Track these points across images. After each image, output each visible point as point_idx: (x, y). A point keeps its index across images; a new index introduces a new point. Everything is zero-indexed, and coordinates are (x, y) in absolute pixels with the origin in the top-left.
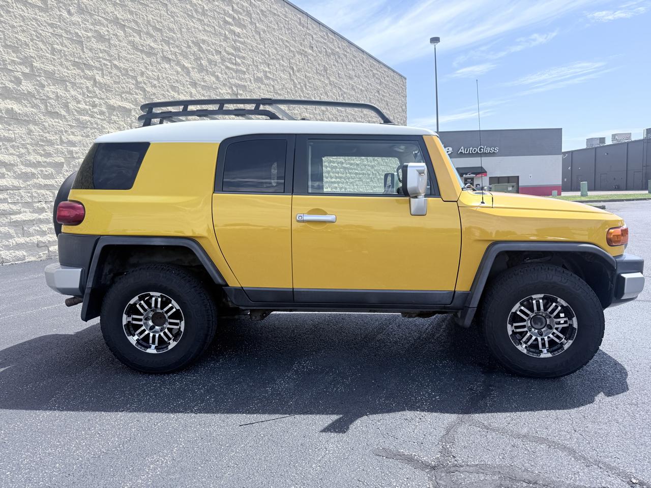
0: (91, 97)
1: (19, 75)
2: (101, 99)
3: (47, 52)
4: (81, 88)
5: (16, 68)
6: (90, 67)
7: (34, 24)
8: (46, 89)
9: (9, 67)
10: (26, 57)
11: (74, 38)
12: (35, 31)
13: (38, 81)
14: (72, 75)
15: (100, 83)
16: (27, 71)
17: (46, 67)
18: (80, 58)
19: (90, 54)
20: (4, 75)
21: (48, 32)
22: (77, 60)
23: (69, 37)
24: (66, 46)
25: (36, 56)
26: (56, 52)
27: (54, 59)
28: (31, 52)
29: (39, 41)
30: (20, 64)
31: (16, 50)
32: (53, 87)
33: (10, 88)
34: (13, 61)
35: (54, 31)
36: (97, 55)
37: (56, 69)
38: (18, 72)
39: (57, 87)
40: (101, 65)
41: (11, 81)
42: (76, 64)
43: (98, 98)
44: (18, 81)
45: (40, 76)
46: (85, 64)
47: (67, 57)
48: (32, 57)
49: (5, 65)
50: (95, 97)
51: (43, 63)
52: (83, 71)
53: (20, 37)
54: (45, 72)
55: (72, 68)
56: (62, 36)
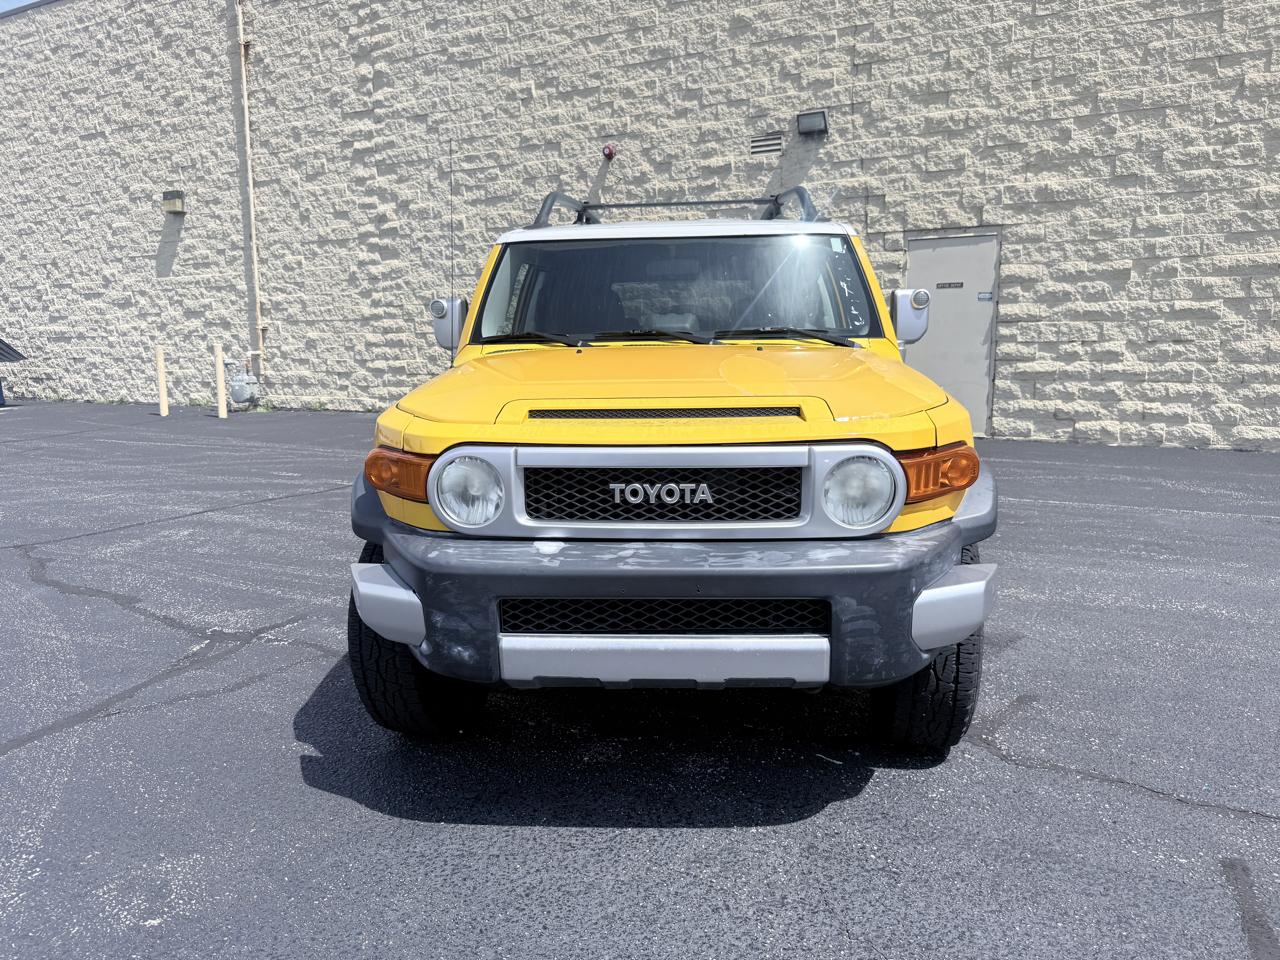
0: (1225, 125)
1: (1069, 124)
2: (1253, 120)
3: (1134, 63)
4: (1203, 111)
5: (1065, 114)
6: (1233, 59)
7: (1115, 19)
8: (1120, 134)
9: (1054, 115)
10: (1085, 88)
11: (1203, 10)
12: (1112, 33)
13: (1104, 123)
14: (1182, 91)
15: (1255, 87)
16: (1083, 110)
17: (1126, 92)
18: (1211, 47)
19: (1240, 29)
20: (1044, 132)
21: (1142, 23)
22: (1199, 55)
23: (1190, 12)
24: (1178, 35)
25: (1107, 79)
26: (1152, 56)
27: (1145, 72)
28: (1100, 74)
29: (1118, 48)
30: (1074, 103)
31: (1069, 80)
32: (1135, 127)
33: (1048, 151)
34: (1063, 104)
35: (1155, 15)
36: (1260, 25)
37: (1145, 89)
38: (1068, 118)
39: (1144, 124)
40: (1268, 44)
41: (1054, 139)
42: (1195, 65)
43: (1244, 122)
44: (1066, 136)
45: (1109, 114)
46: (1220, 57)
47: (1178, 58)
48: (1099, 84)
49: (1047, 113)
50: (1232, 122)
51: (1120, 87)
52: (1213, 72)
53: (1082, 56)
54: (1121, 102)
55: (1186, 74)
56: (1172, 17)
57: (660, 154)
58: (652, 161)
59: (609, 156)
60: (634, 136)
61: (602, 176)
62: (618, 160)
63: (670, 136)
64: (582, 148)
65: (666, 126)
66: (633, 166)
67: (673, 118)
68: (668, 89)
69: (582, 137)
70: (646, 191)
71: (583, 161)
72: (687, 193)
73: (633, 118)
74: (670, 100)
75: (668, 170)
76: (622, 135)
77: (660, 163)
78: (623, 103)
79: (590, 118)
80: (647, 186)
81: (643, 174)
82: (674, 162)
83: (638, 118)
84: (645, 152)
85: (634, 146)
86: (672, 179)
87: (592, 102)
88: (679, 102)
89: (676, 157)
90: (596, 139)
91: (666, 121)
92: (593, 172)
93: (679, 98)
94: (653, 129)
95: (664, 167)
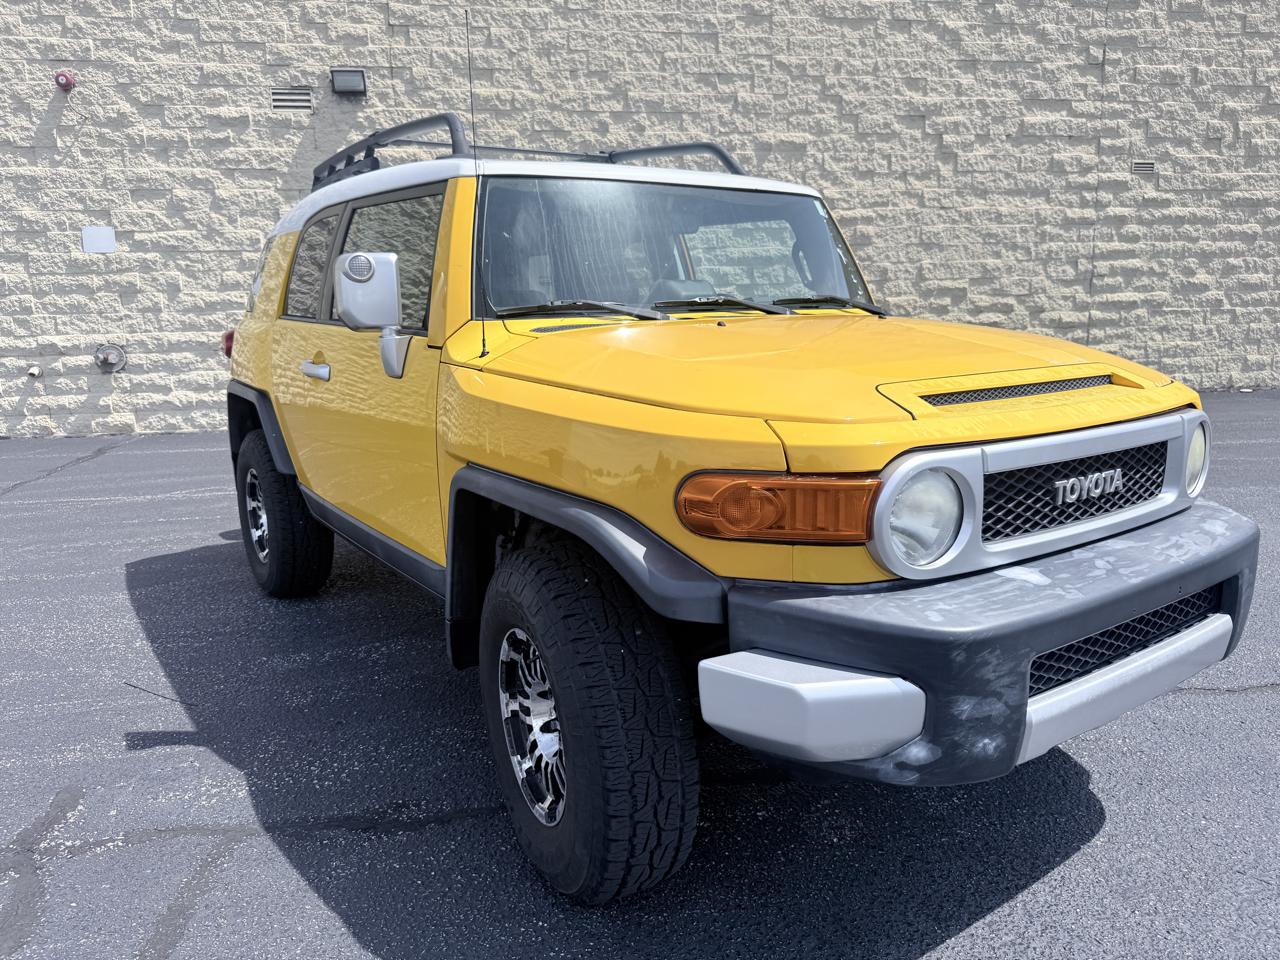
0: (726, 134)
1: (605, 117)
2: (746, 133)
3: (654, 69)
4: (709, 120)
5: (602, 107)
6: (727, 78)
7: (636, 24)
8: (649, 132)
9: (592, 107)
10: (617, 85)
11: (703, 31)
12: (635, 37)
13: (635, 121)
14: (693, 100)
15: (745, 104)
16: (618, 107)
17: (650, 94)
18: (711, 64)
19: (731, 53)
20: (585, 122)
21: (658, 32)
22: (704, 70)
23: (693, 31)
24: (687, 49)
25: (634, 80)
26: (668, 64)
27: (664, 78)
28: (628, 74)
29: (641, 52)
30: (609, 98)
31: (603, 76)
32: (659, 128)
33: (591, 141)
34: (598, 97)
35: (668, 28)
36: (744, 52)
37: (665, 94)
38: (604, 112)
39: (667, 125)
40: (751, 69)
41: (594, 130)
42: (703, 78)
43: (740, 133)
44: (603, 128)
45: (638, 113)
46: (719, 75)
47: (688, 69)
48: (628, 83)
49: (586, 105)
50: (732, 132)
51: (645, 89)
52: (715, 88)
53: (612, 54)
54: (647, 103)
55: (695, 85)
56: (680, 33)
57: (145, 94)
58: (134, 102)
59: (66, 87)
60: (101, 65)
61: (55, 112)
62: (80, 93)
63: (158, 73)
64: (18, 72)
65: (152, 60)
66: (105, 103)
67: (160, 51)
68: (148, 13)
69: (15, 56)
70: (128, 136)
71: (22, 89)
72: (190, 144)
73: (98, 43)
74: (154, 28)
75: (160, 115)
76: (84, 62)
77: (146, 105)
78: (81, 21)
79: (26, 33)
80: (130, 131)
81: (122, 115)
82: (167, 105)
83: (106, 43)
84: (122, 89)
85: (105, 79)
86: (165, 125)
87: (28, 11)
88: (166, 32)
89: (170, 99)
90: (40, 62)
91: (149, 54)
92: (40, 104)
93: (165, 27)
94: (131, 60)
95: (153, 108)
